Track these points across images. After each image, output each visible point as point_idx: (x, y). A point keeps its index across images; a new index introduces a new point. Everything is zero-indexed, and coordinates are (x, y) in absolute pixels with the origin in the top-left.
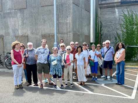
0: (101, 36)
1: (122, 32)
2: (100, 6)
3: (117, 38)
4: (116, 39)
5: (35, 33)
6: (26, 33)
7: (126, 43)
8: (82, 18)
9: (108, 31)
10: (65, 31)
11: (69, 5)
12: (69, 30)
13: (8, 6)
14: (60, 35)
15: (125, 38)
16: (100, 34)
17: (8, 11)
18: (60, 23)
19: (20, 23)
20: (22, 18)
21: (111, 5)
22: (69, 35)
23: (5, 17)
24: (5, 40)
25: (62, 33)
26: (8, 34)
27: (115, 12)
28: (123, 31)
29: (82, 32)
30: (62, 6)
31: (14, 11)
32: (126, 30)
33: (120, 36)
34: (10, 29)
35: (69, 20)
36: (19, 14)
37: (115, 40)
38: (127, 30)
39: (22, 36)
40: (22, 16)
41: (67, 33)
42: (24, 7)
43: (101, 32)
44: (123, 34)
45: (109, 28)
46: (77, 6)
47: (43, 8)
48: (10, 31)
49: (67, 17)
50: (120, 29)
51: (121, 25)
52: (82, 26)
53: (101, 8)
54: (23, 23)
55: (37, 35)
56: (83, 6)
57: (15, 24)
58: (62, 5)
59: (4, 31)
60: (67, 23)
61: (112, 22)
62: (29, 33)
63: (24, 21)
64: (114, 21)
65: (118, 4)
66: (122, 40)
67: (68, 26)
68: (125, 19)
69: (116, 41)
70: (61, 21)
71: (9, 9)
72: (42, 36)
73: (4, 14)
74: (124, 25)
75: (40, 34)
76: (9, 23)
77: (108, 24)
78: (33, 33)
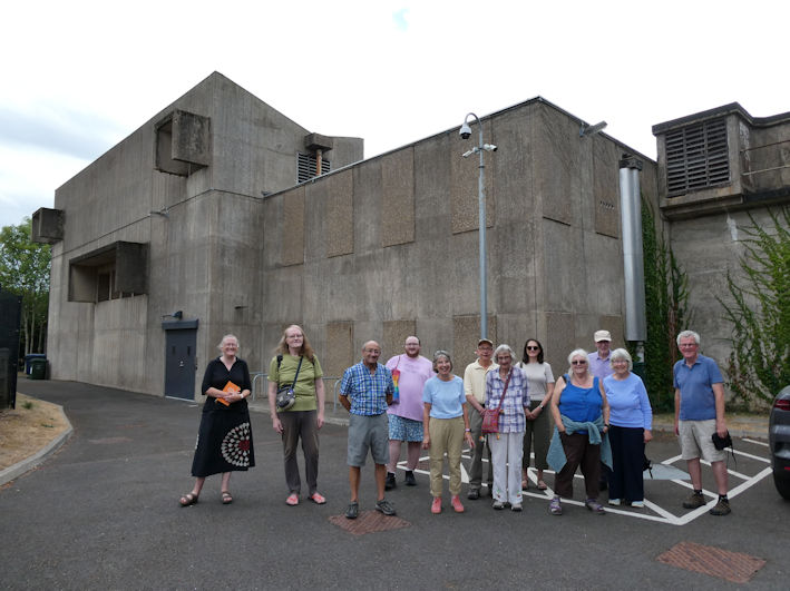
0: (681, 315)
1: (759, 302)
2: (668, 214)
3: (744, 323)
4: (739, 327)
5: (436, 311)
6: (410, 314)
7: (781, 342)
8: (585, 261)
9: (706, 298)
10: (522, 304)
11: (532, 224)
12: (533, 300)
13: (369, 239)
14: (506, 316)
15: (773, 323)
16: (675, 308)
17: (368, 253)
18: (505, 278)
19: (397, 284)
20: (402, 270)
21: (705, 208)
22: (533, 317)
23: (358, 270)
24: (356, 336)
25: (512, 312)
26: (365, 316)
27: (726, 230)
28: (764, 298)
29: (586, 305)
30: (513, 229)
31: (381, 250)
32: (776, 292)
33: (754, 317)
34: (371, 303)
35: (534, 269)
36: (394, 260)
37: (736, 333)
38: (782, 294)
39: (399, 322)
40: (403, 266)
41: (528, 311)
42: (408, 240)
43: (676, 301)
44: (765, 310)
45: (709, 287)
46: (561, 226)
47: (458, 237)
48: (371, 307)
49: (528, 260)
50: (752, 291)
51: (755, 276)
52: (586, 286)
53: (670, 220)
54: (405, 285)
55: (440, 317)
56: (589, 222)
57: (383, 289)
58: (512, 226)
59: (355, 307)
60: (527, 279)
61: (717, 267)
62: (419, 314)
63: (408, 278)
64: (726, 262)
65: (734, 203)
66: (762, 330)
67: (532, 288)
68: (767, 251)
69: (739, 334)
70: (509, 274)
71: (372, 246)
72: (455, 321)
73: (358, 260)
74: (764, 276)
75: (449, 315)
76: (368, 286)
77: (704, 275)
78: (428, 313)
